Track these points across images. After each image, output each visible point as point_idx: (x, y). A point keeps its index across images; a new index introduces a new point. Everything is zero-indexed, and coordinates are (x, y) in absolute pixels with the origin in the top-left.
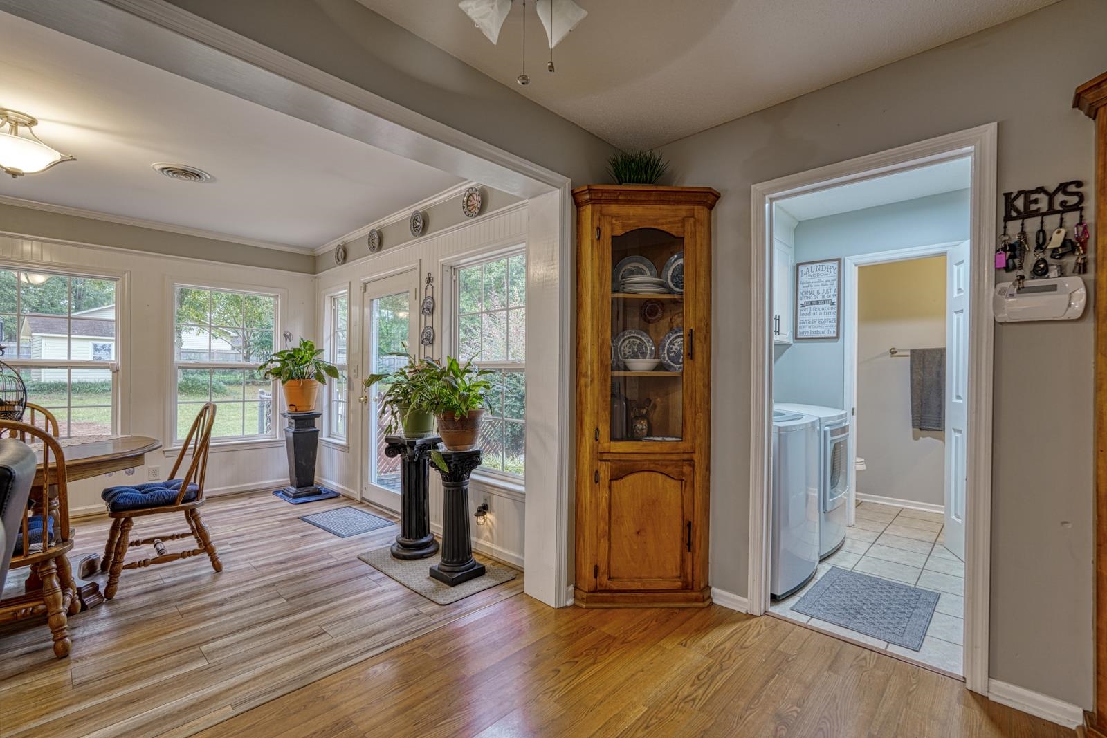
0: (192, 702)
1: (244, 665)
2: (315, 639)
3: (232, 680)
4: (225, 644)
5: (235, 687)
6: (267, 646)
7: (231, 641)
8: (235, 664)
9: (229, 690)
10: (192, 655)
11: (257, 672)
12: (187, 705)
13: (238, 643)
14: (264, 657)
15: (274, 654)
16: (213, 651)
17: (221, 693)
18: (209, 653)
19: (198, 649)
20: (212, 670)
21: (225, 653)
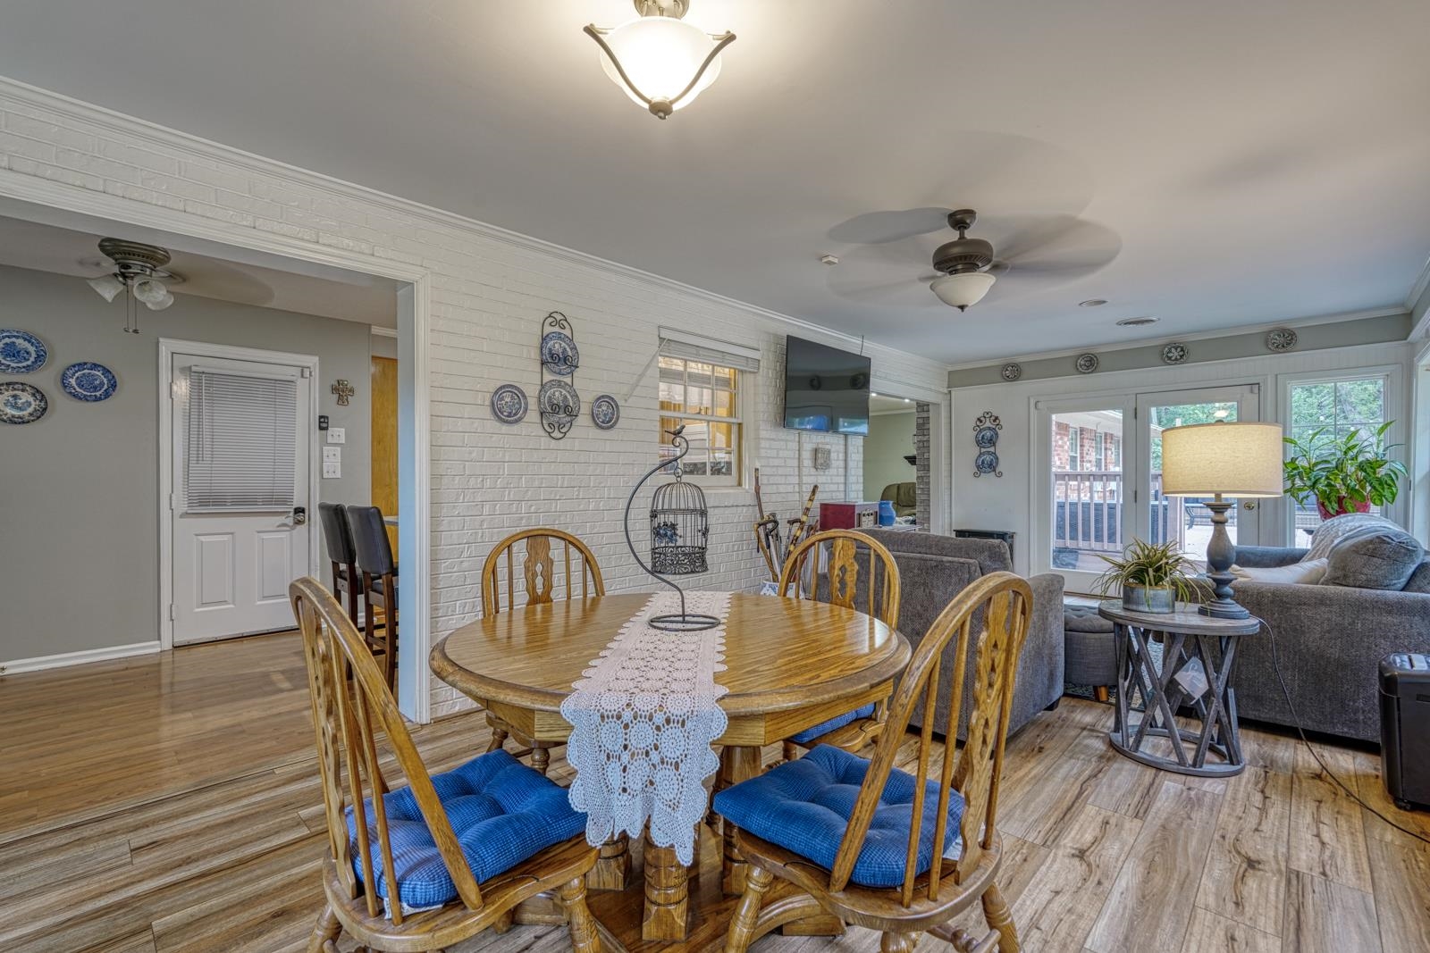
0: (310, 779)
1: (258, 810)
2: (155, 839)
3: (273, 794)
4: (276, 836)
5: (271, 788)
6: (224, 831)
7: (269, 841)
8: (267, 811)
9: (276, 787)
10: (319, 823)
11: (245, 802)
12: (314, 777)
13: (260, 838)
14: (232, 817)
15: (219, 821)
16: (293, 827)
17: (284, 784)
18: (298, 824)
19: (313, 830)
20: (293, 806)
21: (277, 825)
